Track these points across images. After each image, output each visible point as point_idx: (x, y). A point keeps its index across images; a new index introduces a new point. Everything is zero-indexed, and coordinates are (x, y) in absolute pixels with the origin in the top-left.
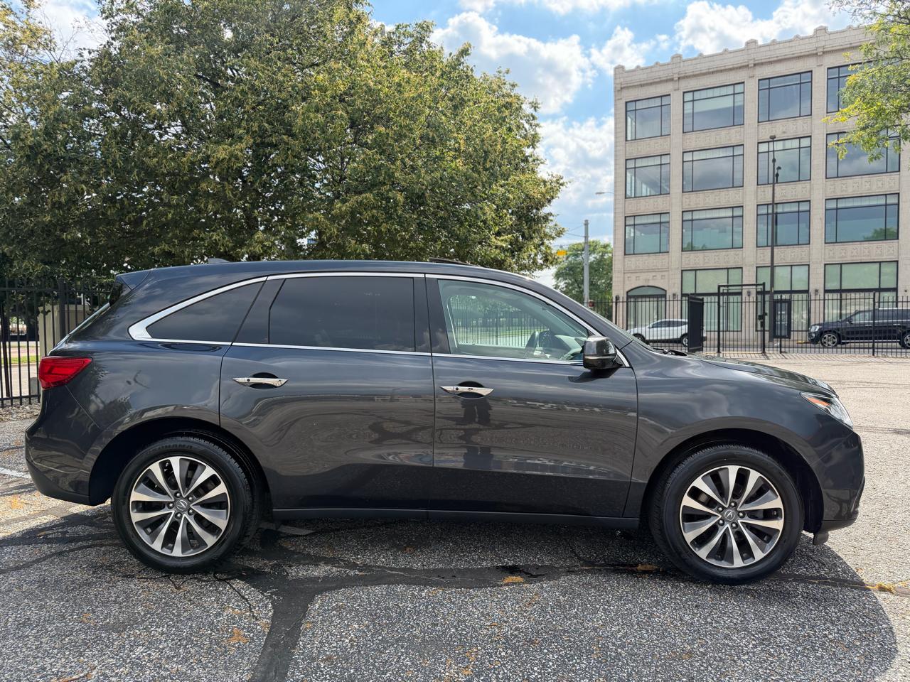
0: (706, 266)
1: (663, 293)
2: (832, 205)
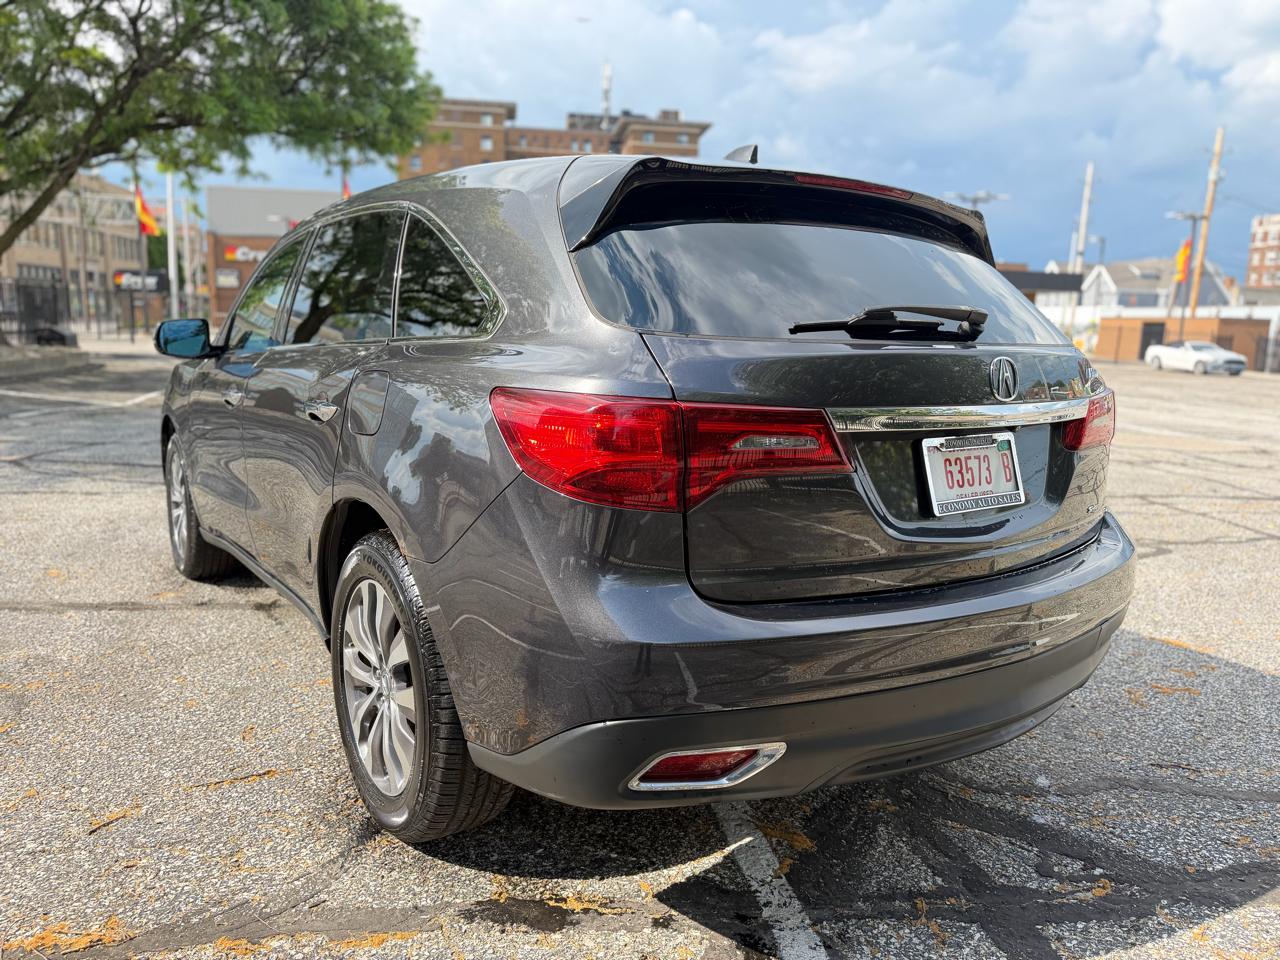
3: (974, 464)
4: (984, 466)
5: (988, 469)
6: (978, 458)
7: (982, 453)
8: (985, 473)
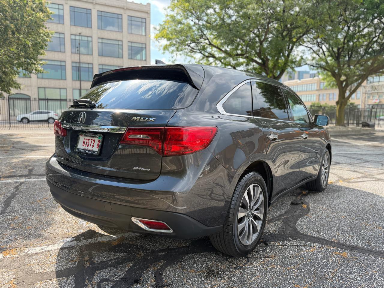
0: (50, 86)
1: (29, 97)
2: (101, 67)
3: (90, 141)
4: (93, 142)
5: (94, 143)
6: (92, 140)
7: (93, 139)
8: (92, 144)
